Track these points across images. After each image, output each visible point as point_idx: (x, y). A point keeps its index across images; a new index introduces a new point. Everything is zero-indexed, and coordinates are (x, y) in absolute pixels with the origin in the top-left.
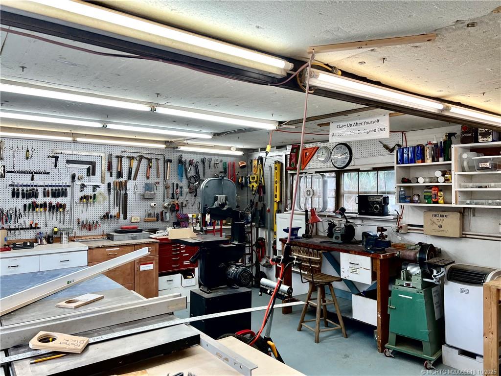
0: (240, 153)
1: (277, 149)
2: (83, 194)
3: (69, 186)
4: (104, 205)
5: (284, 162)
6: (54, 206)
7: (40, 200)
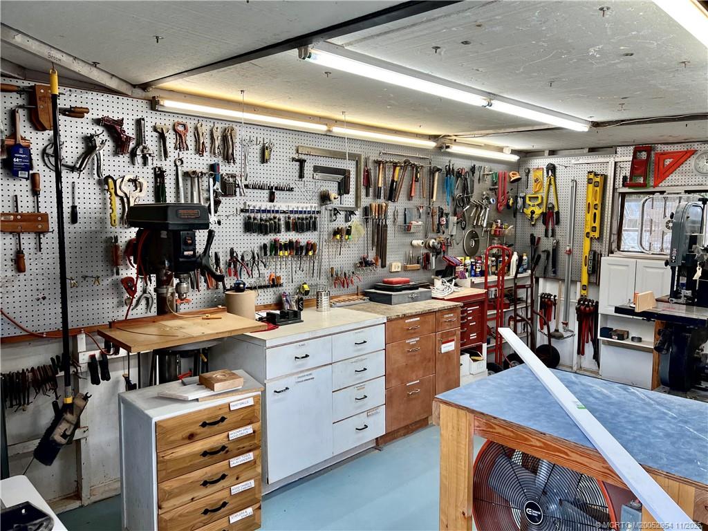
0: (515, 158)
1: (589, 151)
2: (335, 225)
3: (318, 212)
4: (359, 244)
5: (610, 174)
6: (302, 247)
7: (284, 237)
